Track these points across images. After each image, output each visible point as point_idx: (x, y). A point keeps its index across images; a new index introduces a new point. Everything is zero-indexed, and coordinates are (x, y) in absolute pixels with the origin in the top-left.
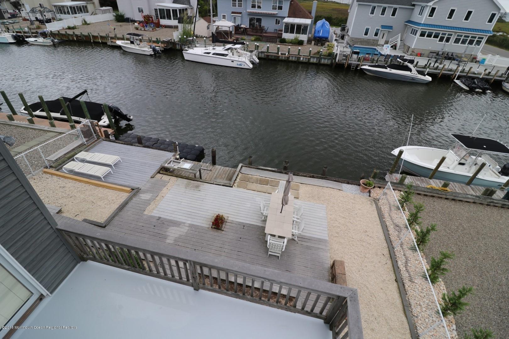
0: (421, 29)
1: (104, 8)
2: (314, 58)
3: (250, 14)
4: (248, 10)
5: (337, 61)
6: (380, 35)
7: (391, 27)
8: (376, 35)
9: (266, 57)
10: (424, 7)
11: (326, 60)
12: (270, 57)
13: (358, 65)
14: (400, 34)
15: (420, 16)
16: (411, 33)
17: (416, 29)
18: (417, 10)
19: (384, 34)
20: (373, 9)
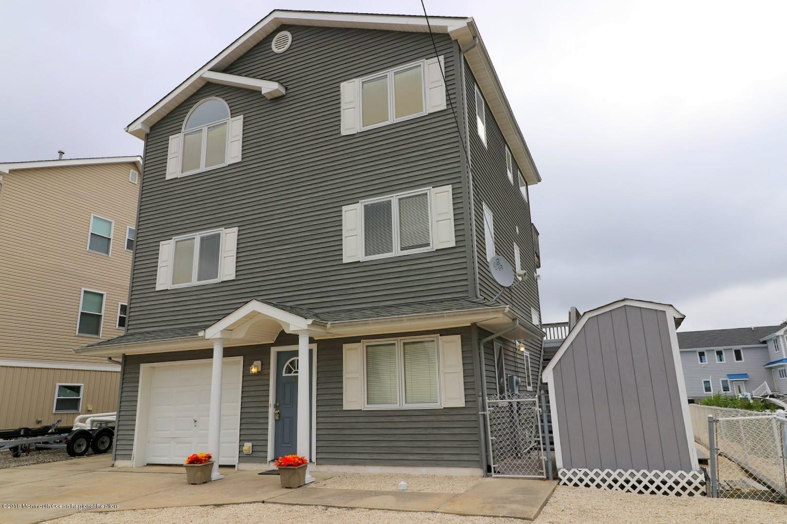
6: (733, 389)
7: (745, 375)
8: (726, 389)
10: (776, 340)
14: (765, 382)
15: (778, 352)
16: (781, 377)
17: (783, 368)
18: (772, 347)
19: (739, 386)
20: (702, 354)
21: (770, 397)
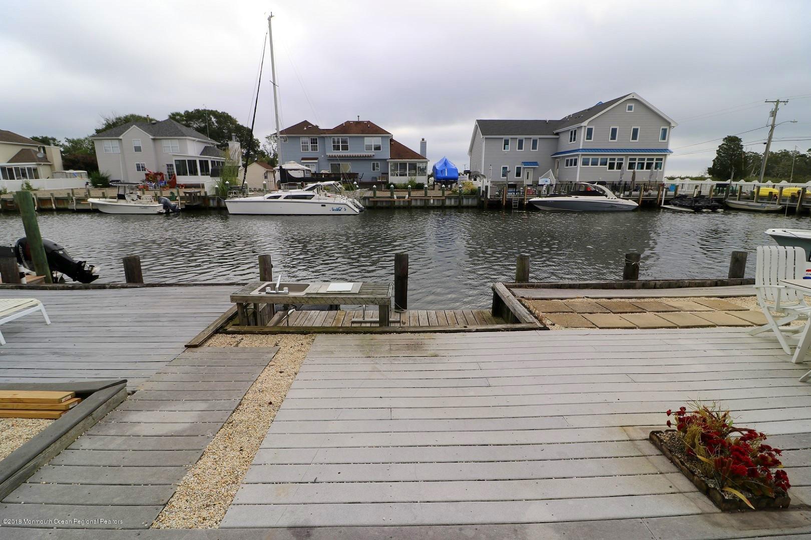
0: (582, 155)
1: (71, 171)
2: (451, 199)
3: (331, 159)
4: (328, 154)
5: (489, 197)
6: (523, 175)
7: (535, 163)
8: (518, 174)
9: (372, 204)
10: (575, 131)
11: (470, 200)
12: (379, 204)
13: (521, 202)
14: (551, 170)
15: (573, 142)
16: (567, 165)
17: (573, 158)
18: (565, 139)
19: (528, 173)
20: (506, 143)
21: (597, 184)
